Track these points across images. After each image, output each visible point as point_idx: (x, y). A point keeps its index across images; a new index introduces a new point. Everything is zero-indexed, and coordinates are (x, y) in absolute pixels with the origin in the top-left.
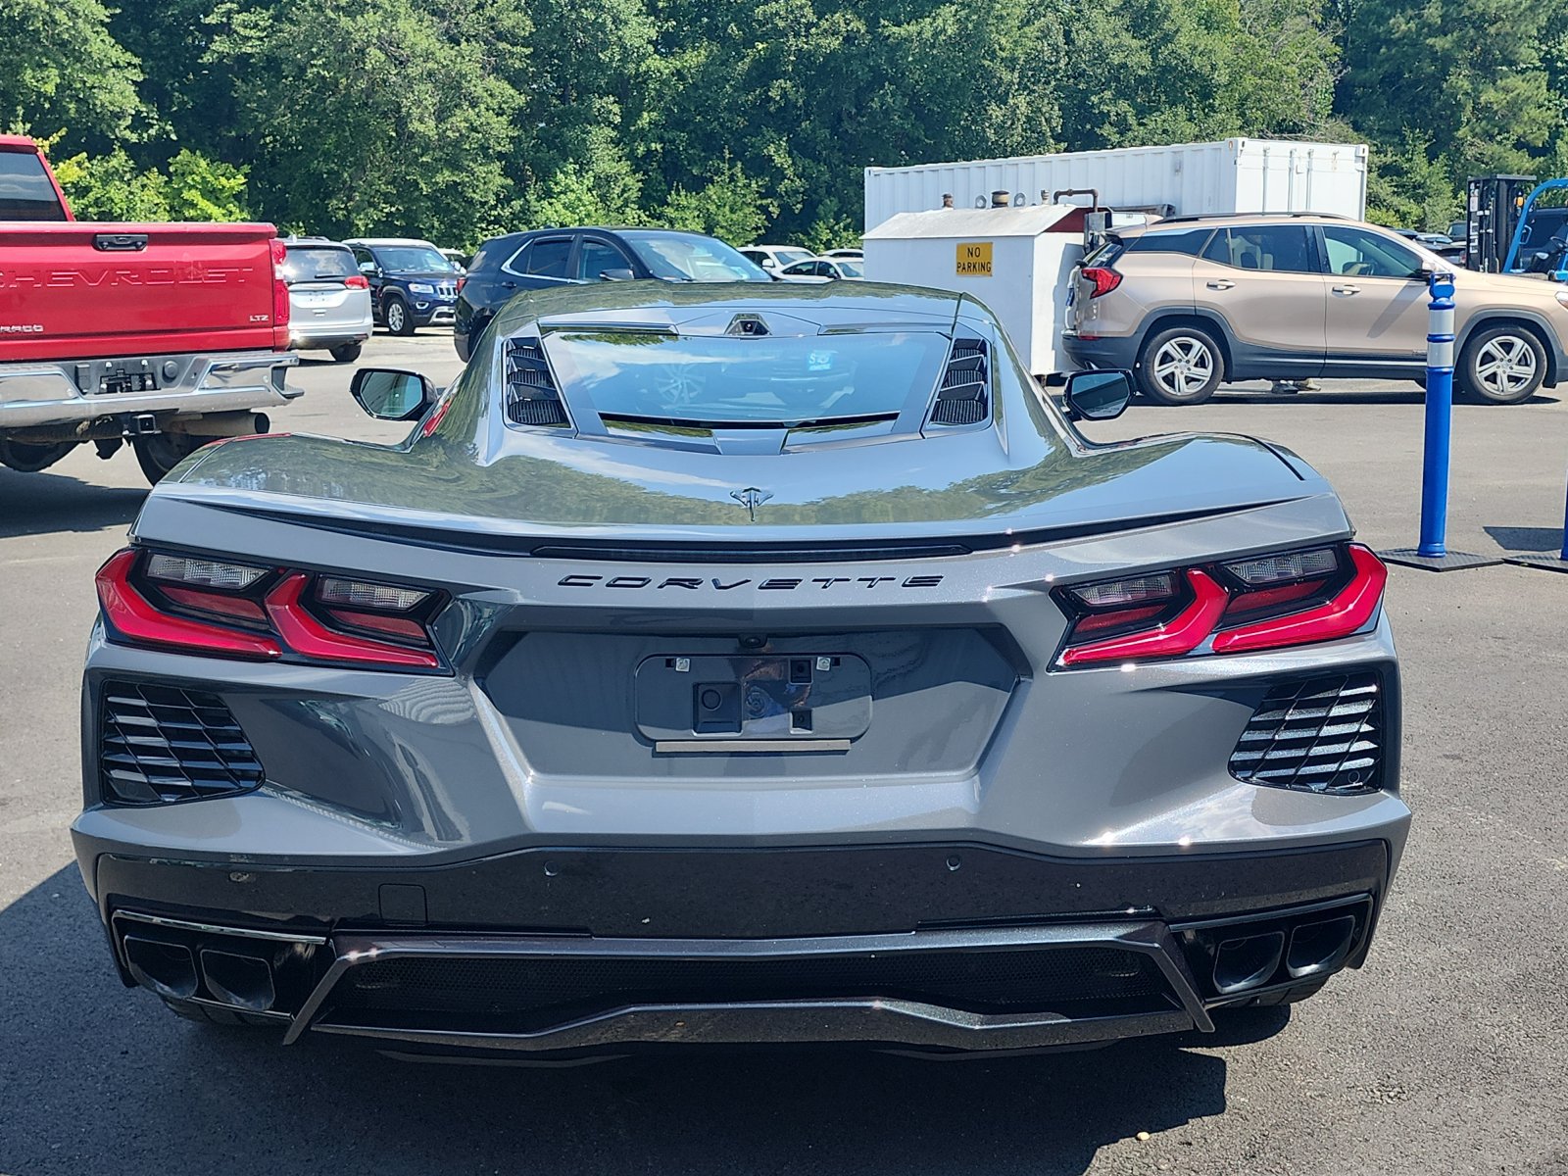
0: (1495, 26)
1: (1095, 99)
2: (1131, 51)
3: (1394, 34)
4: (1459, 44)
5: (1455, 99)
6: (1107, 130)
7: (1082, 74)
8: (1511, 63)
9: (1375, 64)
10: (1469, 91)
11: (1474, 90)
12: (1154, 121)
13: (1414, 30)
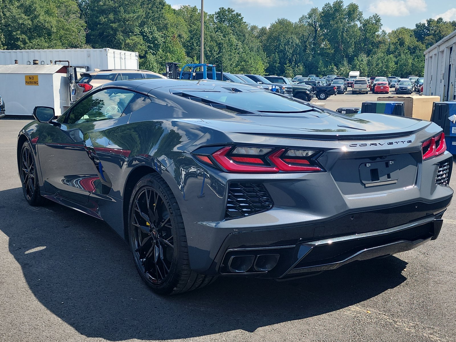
0: (128, 22)
1: (14, 33)
2: (25, 20)
3: (101, 22)
4: (119, 25)
5: (119, 41)
6: (19, 43)
7: (9, 25)
8: (133, 33)
9: (97, 30)
10: (123, 39)
11: (124, 39)
12: (35, 41)
13: (106, 21)
